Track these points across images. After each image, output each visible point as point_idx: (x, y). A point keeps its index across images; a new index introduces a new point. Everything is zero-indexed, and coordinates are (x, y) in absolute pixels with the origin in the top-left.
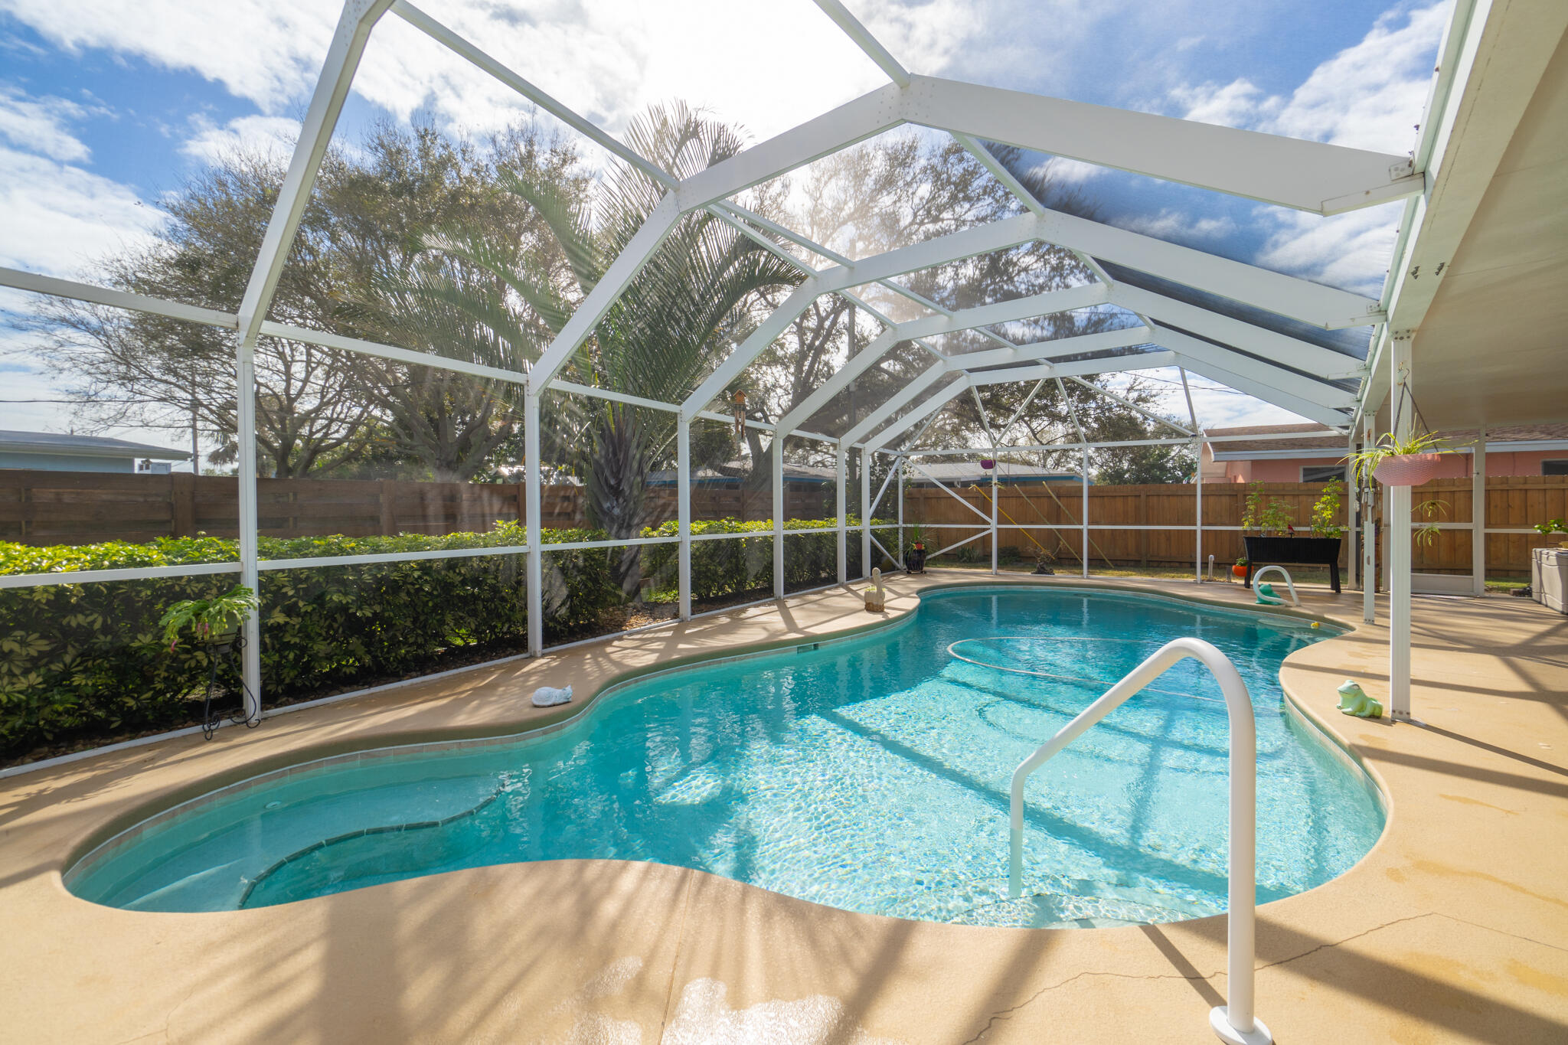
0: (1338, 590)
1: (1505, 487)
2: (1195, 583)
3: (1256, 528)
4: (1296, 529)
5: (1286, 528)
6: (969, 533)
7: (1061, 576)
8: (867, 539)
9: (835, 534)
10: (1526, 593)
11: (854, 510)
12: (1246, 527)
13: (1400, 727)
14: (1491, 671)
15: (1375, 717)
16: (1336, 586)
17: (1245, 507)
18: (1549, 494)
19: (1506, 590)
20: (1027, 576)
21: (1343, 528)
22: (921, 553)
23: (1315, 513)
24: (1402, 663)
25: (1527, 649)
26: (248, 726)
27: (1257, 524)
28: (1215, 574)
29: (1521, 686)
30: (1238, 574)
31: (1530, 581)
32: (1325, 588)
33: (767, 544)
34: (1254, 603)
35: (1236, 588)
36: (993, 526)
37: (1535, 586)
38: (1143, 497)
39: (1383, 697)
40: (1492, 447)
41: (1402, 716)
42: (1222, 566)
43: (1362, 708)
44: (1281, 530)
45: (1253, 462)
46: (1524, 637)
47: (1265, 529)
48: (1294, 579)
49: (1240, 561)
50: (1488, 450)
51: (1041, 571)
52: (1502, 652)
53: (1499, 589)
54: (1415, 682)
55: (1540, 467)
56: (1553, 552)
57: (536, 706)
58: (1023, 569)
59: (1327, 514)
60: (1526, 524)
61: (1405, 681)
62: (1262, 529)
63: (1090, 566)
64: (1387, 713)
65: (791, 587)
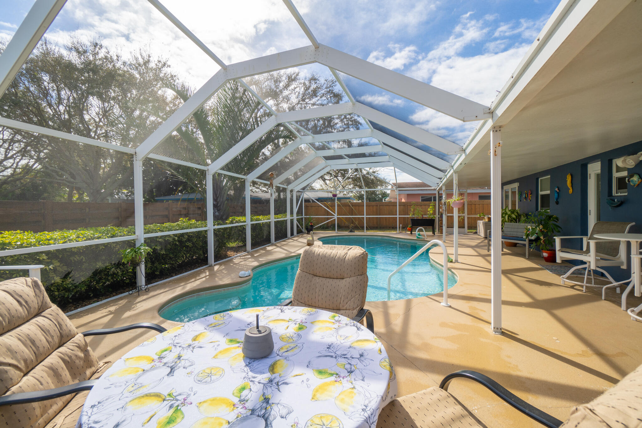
0: (434, 234)
1: (471, 203)
2: (397, 233)
3: (413, 216)
4: (424, 216)
5: (421, 216)
6: (328, 219)
7: (357, 233)
8: (295, 222)
9: (286, 220)
10: (476, 233)
11: (292, 213)
12: (410, 216)
13: (456, 263)
14: (470, 251)
15: (451, 262)
16: (434, 233)
17: (410, 210)
18: (480, 205)
19: (472, 232)
20: (346, 233)
21: (435, 216)
22: (312, 226)
23: (428, 211)
24: (456, 251)
25: (477, 246)
26: (140, 292)
27: (414, 215)
28: (402, 230)
29: (476, 254)
30: (409, 230)
31: (477, 230)
32: (431, 233)
33: (269, 225)
34: (416, 238)
35: (408, 234)
36: (336, 216)
37: (478, 231)
38: (379, 206)
39: (453, 258)
40: (470, 191)
41: (457, 261)
42: (404, 228)
43: (449, 260)
44: (420, 217)
45: (408, 195)
46: (476, 243)
47: (415, 217)
48: (426, 231)
49: (409, 226)
50: (468, 192)
51: (351, 231)
52: (472, 247)
53: (470, 232)
54: (459, 255)
55: (478, 197)
56: (482, 222)
57: (240, 277)
58: (346, 231)
59: (431, 212)
60: (476, 214)
61: (457, 255)
62: (415, 216)
63: (366, 229)
64: (454, 261)
65: (277, 239)
